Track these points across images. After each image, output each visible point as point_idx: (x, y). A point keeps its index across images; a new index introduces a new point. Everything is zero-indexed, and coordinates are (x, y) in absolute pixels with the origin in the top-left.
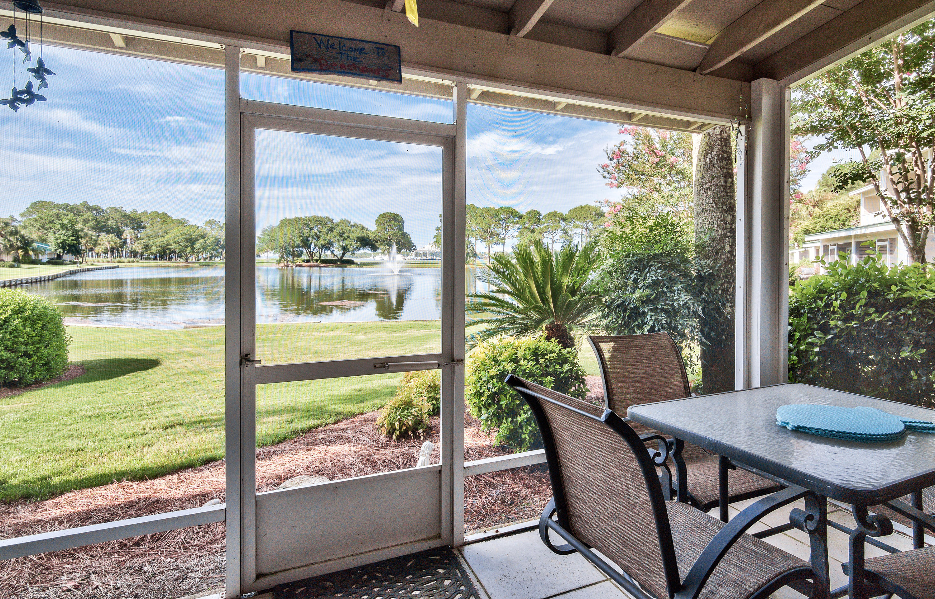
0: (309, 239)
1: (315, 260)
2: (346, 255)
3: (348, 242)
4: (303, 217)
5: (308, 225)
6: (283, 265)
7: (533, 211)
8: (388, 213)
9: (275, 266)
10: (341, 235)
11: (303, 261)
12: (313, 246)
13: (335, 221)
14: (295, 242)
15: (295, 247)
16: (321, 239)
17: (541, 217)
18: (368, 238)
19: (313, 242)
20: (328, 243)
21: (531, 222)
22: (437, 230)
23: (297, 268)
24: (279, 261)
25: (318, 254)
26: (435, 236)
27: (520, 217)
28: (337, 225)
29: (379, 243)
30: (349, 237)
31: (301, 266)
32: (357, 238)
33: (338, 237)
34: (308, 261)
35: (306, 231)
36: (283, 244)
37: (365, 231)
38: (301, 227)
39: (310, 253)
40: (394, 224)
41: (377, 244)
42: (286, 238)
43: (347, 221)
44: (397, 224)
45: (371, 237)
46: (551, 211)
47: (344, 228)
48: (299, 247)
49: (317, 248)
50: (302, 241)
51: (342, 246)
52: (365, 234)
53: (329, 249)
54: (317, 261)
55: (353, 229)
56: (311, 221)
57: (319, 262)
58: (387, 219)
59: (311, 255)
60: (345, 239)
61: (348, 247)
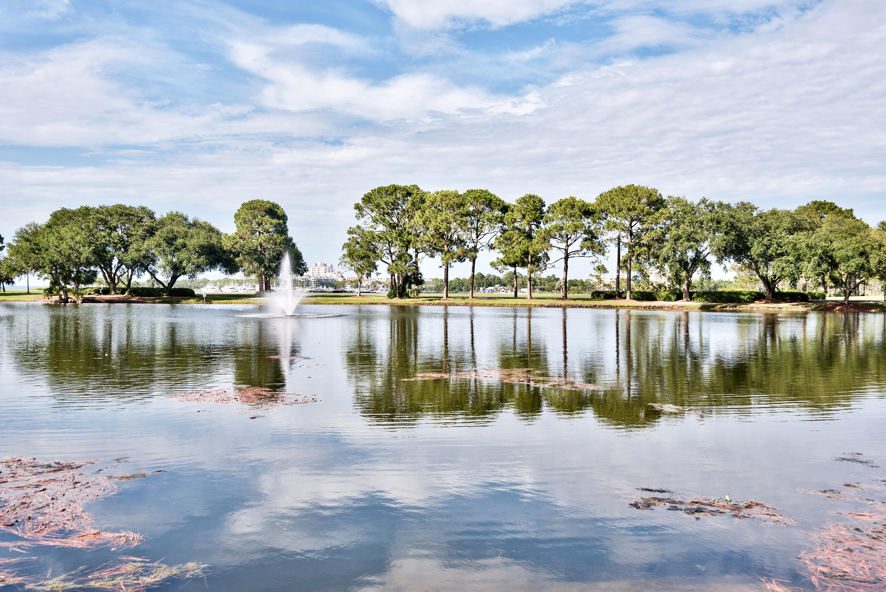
0: (109, 249)
1: (119, 289)
2: (179, 279)
3: (183, 255)
4: (97, 207)
5: (105, 223)
6: (57, 298)
7: (530, 197)
8: (258, 201)
9: (43, 300)
10: (170, 241)
11: (97, 291)
12: (115, 262)
13: (157, 216)
14: (81, 254)
15: (81, 265)
16: (131, 249)
17: (545, 209)
18: (221, 248)
19: (117, 253)
20: (144, 257)
21: (528, 218)
22: (350, 232)
23: (85, 304)
24: (49, 292)
25: (124, 279)
26: (346, 245)
27: (505, 209)
28: (162, 223)
29: (241, 257)
30: (184, 246)
31: (93, 301)
32: (202, 247)
33: (164, 245)
34: (106, 292)
35: (102, 233)
36: (56, 257)
37: (214, 235)
38: (91, 225)
39: (110, 276)
40: (269, 223)
41: (237, 259)
42: (64, 246)
43: (181, 216)
44: (275, 221)
45: (227, 245)
46: (563, 198)
47: (176, 229)
48: (88, 263)
49: (123, 266)
50: (94, 252)
51: (171, 262)
52: (214, 241)
53: (146, 269)
54: (123, 291)
55: (192, 231)
56: (111, 215)
57: (126, 294)
58: (256, 212)
59: (113, 280)
60: (177, 250)
61: (184, 264)
